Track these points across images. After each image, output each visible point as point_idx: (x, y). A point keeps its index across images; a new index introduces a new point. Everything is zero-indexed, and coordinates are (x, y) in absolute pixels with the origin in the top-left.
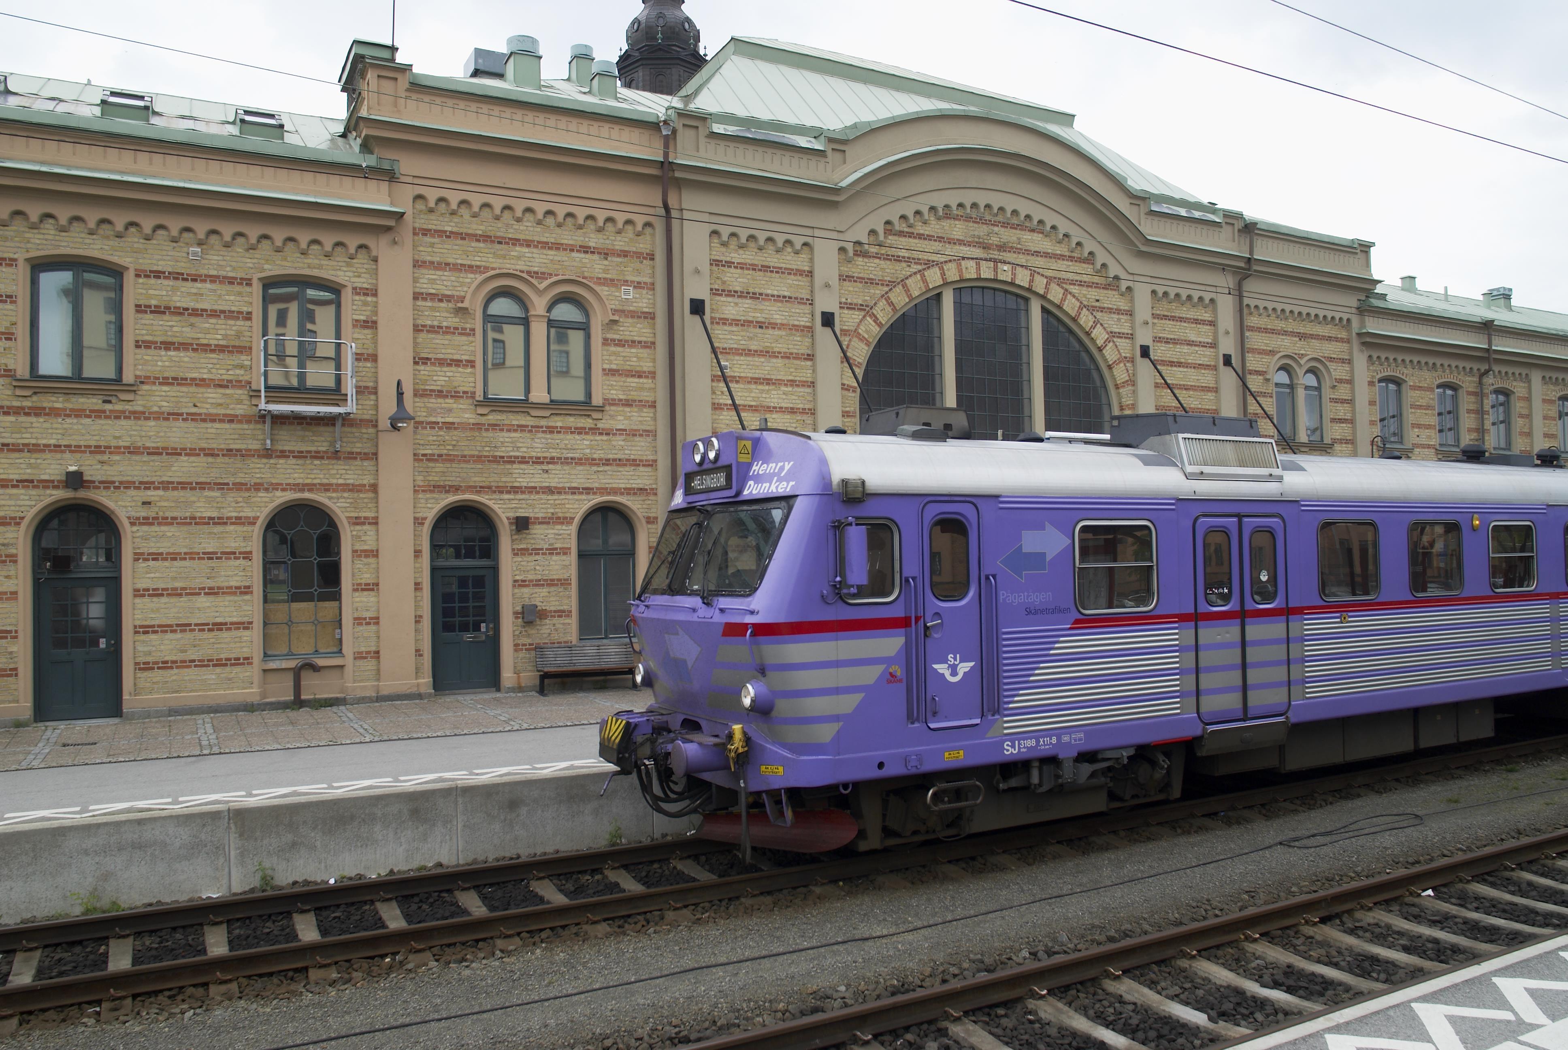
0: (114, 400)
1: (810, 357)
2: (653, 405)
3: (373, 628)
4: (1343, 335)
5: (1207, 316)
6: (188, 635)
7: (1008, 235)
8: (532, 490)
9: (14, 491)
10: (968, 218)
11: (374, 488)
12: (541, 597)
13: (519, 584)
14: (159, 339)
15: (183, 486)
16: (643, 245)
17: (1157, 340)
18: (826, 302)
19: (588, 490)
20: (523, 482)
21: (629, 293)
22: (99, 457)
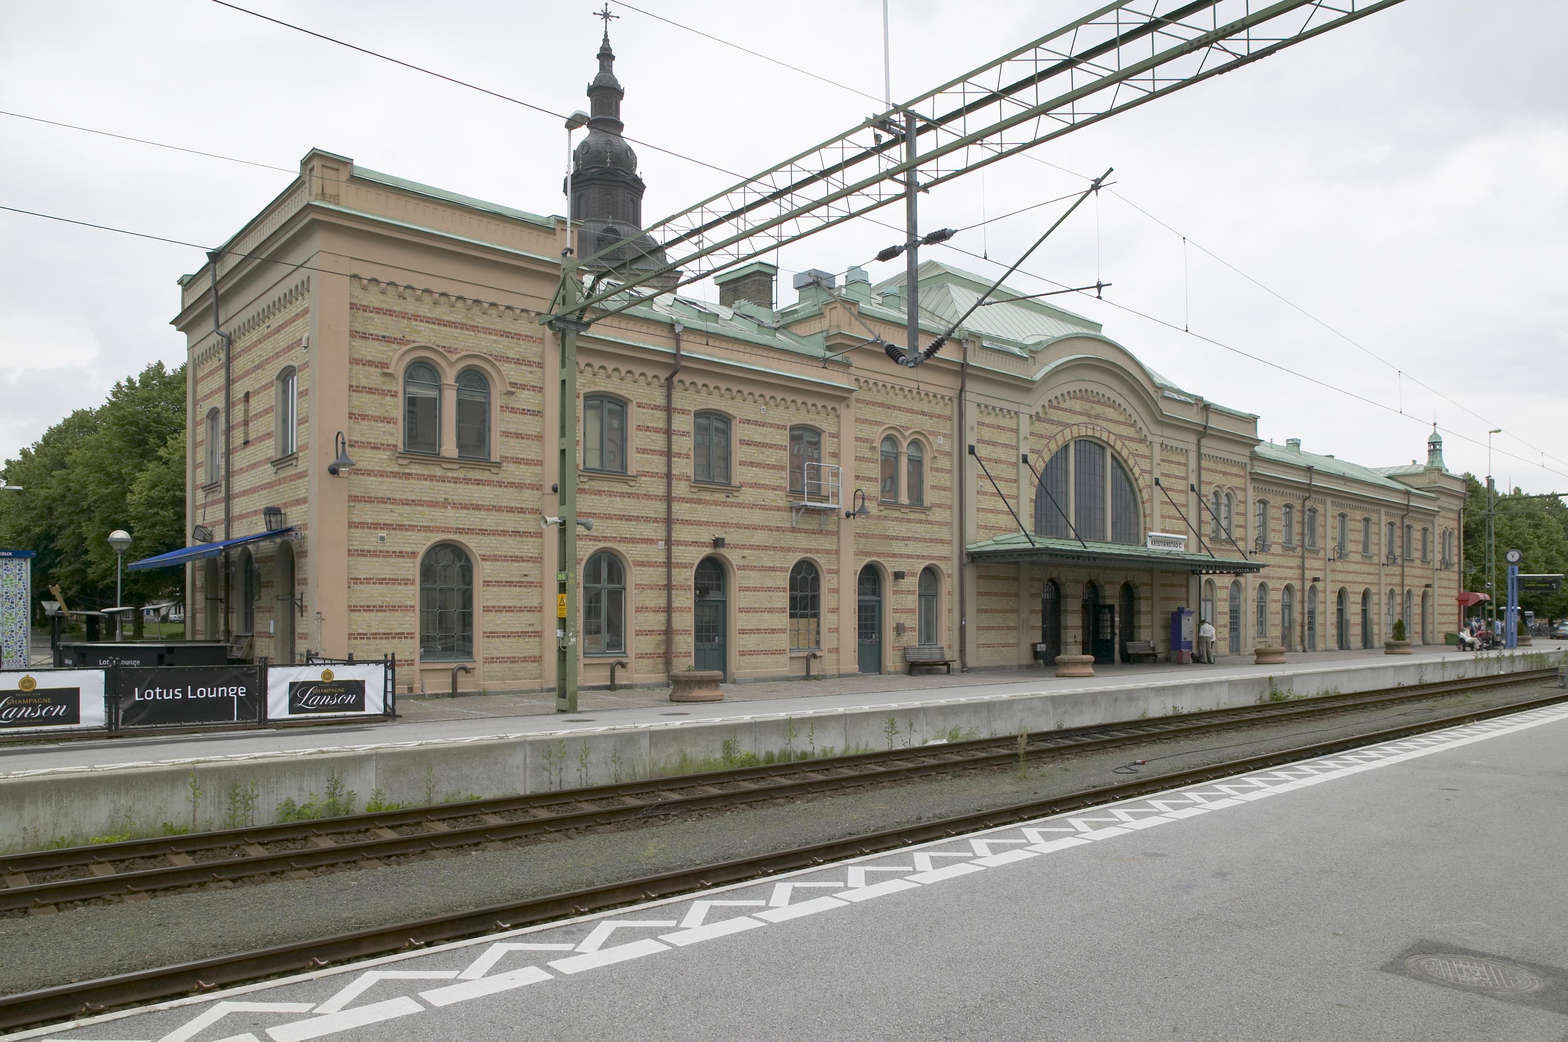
0: (730, 495)
1: (1016, 481)
2: (950, 507)
3: (836, 634)
4: (1242, 473)
5: (1183, 461)
6: (760, 635)
7: (1099, 409)
8: (901, 556)
9: (690, 548)
10: (1082, 399)
11: (837, 552)
12: (903, 618)
13: (896, 611)
14: (749, 460)
15: (759, 548)
16: (947, 412)
17: (1162, 474)
18: (1024, 449)
19: (923, 557)
20: (897, 551)
21: (941, 440)
22: (724, 529)
